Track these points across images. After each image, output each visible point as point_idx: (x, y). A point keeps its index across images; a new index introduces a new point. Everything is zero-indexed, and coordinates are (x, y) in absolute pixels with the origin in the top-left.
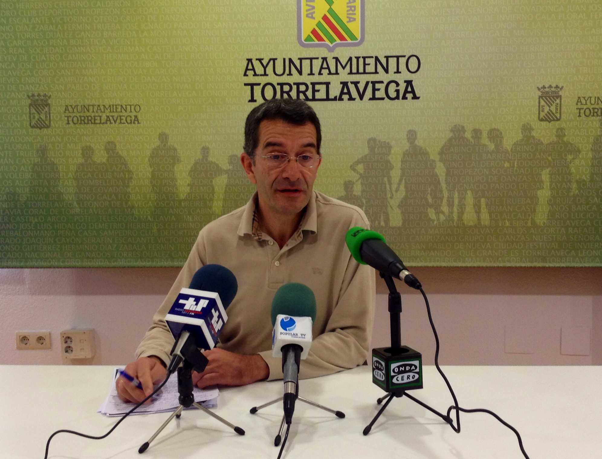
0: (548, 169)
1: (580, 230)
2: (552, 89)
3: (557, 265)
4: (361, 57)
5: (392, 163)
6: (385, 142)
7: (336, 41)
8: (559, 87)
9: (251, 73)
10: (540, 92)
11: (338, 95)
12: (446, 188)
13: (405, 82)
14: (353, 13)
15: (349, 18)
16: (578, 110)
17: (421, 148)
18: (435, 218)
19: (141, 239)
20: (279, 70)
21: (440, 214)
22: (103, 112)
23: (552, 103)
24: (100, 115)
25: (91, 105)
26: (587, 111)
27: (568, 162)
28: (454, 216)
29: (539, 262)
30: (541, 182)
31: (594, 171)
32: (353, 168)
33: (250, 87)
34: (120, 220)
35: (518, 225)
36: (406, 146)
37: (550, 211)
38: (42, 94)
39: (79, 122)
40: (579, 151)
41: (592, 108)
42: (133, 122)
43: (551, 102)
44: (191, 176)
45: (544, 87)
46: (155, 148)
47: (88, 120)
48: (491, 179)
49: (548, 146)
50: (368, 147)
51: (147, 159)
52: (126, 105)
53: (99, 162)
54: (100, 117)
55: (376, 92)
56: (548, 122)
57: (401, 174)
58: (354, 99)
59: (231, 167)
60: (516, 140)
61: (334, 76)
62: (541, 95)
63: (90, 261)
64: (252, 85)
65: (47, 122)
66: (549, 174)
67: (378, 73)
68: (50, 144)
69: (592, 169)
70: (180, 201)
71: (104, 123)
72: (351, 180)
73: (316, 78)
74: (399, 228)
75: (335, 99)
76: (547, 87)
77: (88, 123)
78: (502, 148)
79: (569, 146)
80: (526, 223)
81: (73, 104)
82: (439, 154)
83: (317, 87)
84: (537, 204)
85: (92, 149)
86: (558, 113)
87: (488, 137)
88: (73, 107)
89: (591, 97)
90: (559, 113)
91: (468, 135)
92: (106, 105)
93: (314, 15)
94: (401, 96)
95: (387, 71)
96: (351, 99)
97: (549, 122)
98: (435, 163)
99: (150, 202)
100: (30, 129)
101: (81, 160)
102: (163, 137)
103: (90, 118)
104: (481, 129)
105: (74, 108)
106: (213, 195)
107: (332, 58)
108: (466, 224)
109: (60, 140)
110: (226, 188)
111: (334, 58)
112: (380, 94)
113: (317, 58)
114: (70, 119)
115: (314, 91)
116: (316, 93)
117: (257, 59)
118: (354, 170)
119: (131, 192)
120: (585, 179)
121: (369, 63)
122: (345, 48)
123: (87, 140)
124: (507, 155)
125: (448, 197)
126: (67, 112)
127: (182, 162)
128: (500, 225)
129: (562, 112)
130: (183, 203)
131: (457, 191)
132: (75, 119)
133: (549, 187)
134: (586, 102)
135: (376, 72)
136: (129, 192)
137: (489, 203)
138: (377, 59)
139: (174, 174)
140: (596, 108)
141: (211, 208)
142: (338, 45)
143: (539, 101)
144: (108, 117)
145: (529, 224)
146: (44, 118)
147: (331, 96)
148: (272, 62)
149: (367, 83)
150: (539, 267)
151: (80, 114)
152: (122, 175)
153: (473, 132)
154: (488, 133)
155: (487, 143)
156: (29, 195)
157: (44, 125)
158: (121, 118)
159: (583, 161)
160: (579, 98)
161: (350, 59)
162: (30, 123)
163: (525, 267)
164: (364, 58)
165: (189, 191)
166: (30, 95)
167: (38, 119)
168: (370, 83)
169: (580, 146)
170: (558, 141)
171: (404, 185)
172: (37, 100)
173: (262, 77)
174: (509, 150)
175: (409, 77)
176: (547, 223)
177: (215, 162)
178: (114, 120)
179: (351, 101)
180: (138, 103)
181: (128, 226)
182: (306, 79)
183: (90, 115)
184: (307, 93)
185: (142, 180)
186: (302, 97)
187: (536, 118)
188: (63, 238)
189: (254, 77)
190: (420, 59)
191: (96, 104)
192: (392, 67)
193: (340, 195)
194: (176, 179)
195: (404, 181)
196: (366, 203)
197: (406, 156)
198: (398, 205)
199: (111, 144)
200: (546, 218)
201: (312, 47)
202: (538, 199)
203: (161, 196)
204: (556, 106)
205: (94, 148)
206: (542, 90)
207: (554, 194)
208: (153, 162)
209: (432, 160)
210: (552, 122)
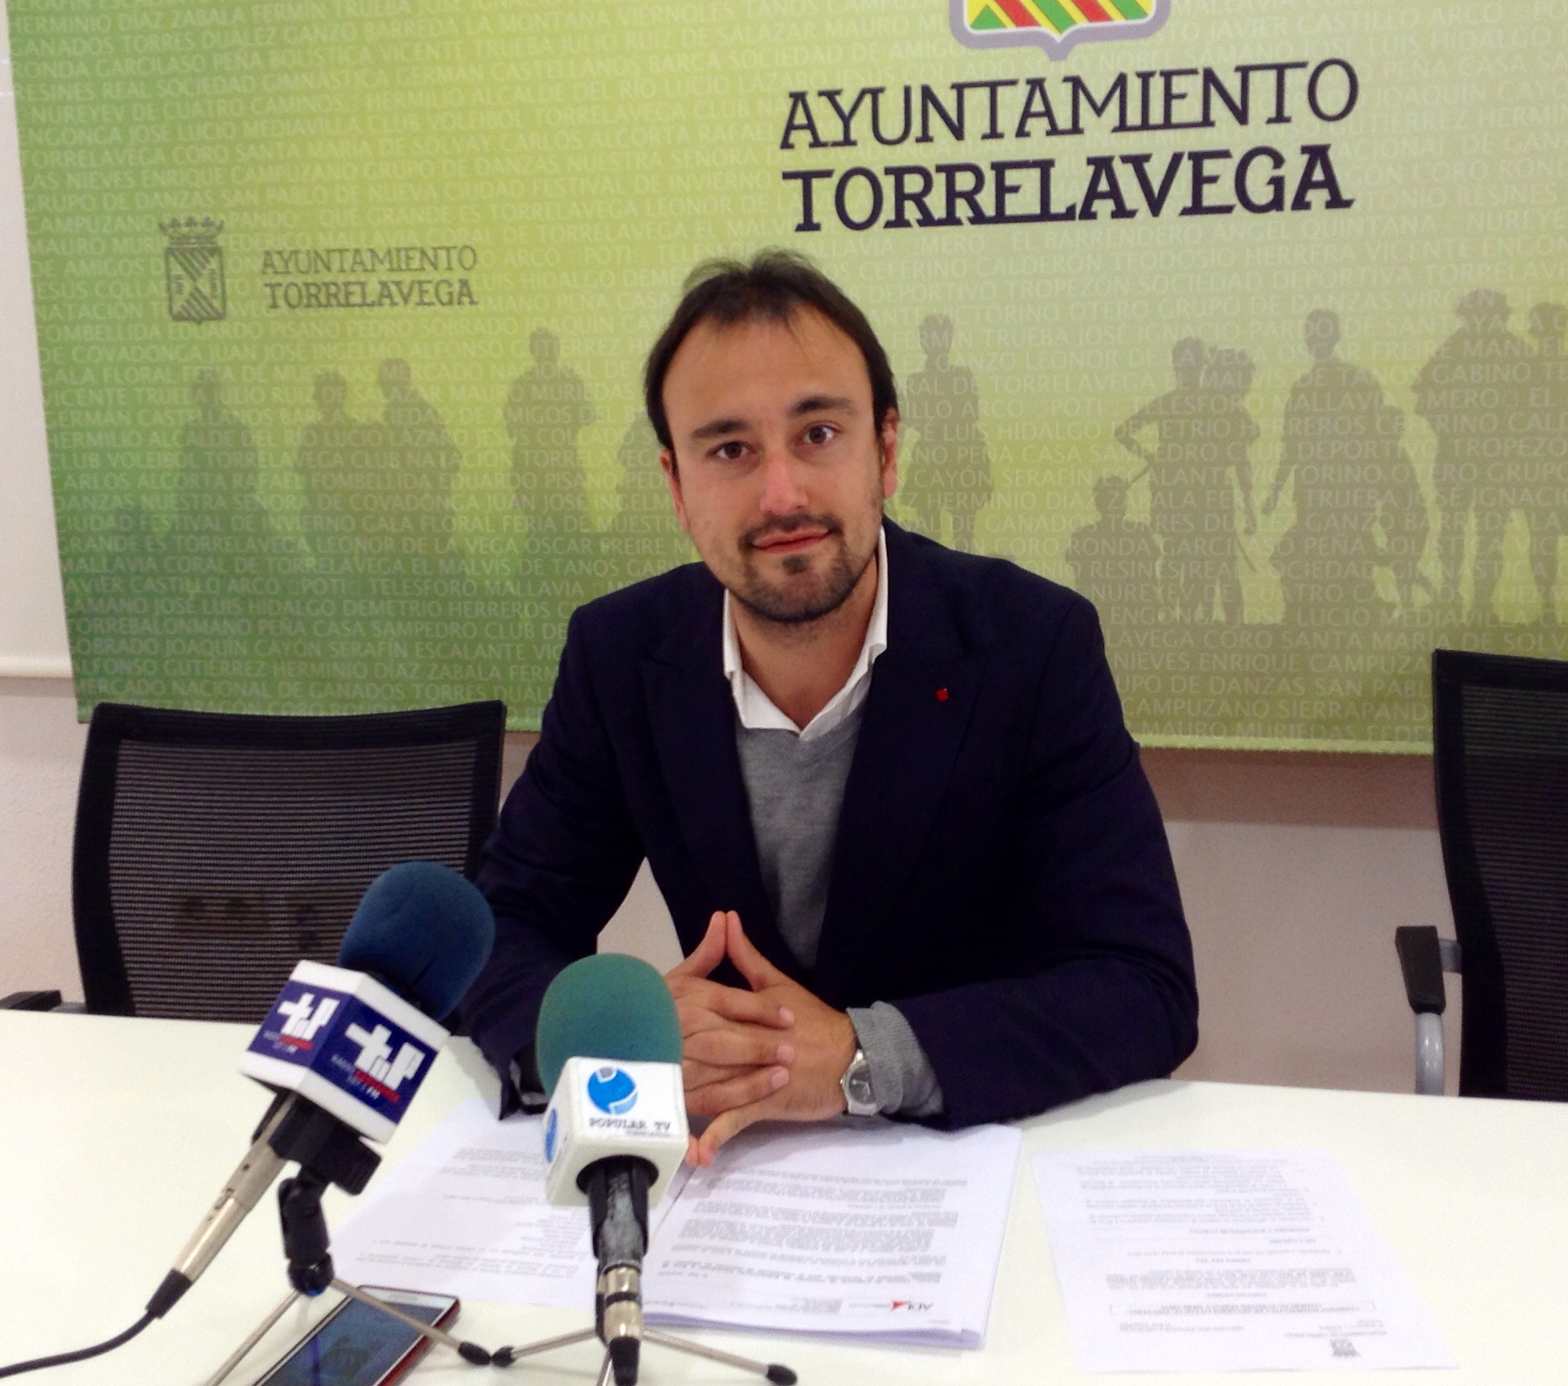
4: (1157, 75)
5: (1254, 420)
6: (1230, 352)
7: (1073, 22)
11: (1078, 198)
12: (1439, 501)
13: (1305, 150)
17: (1353, 371)
18: (1398, 599)
19: (486, 649)
20: (892, 125)
21: (1414, 587)
22: (369, 271)
24: (363, 279)
25: (335, 250)
28: (1463, 594)
32: (1125, 437)
33: (799, 183)
34: (426, 593)
36: (1302, 362)
38: (199, 218)
39: (305, 301)
42: (455, 300)
44: (624, 463)
46: (521, 376)
47: (329, 295)
50: (1176, 369)
51: (499, 411)
53: (363, 420)
54: (363, 285)
55: (1206, 187)
57: (1282, 455)
58: (1131, 214)
61: (1068, 139)
64: (807, 177)
65: (217, 304)
67: (1211, 124)
68: (227, 369)
70: (596, 537)
71: (372, 305)
72: (1116, 474)
73: (1009, 148)
74: (1273, 629)
75: (1069, 215)
77: (329, 305)
81: (286, 247)
82: (1415, 388)
83: (1012, 177)
85: (344, 383)
88: (286, 256)
91: (1518, 325)
92: (377, 251)
94: (1289, 197)
95: (1241, 115)
96: (1121, 212)
98: (1401, 420)
99: (511, 541)
100: (172, 325)
101: (314, 416)
102: (543, 344)
103: (333, 289)
105: (289, 259)
107: (1062, 78)
108: (1502, 619)
111: (1066, 80)
112: (1219, 193)
113: (1013, 83)
114: (280, 293)
115: (1002, 190)
116: (1009, 198)
117: (821, 94)
118: (1129, 444)
119: (455, 509)
121: (1183, 92)
122: (1106, 44)
123: (329, 356)
125: (1444, 532)
126: (269, 271)
127: (598, 421)
130: (605, 542)
131: (1475, 511)
132: (293, 292)
135: (1207, 122)
136: (451, 508)
138: (1210, 77)
139: (575, 457)
142: (1081, 36)
144: (384, 284)
146: (206, 289)
147: (1057, 207)
148: (868, 99)
149: (1176, 159)
151: (305, 278)
152: (429, 459)
153: (1535, 315)
156: (176, 516)
157: (208, 312)
158: (421, 288)
161: (1121, 81)
162: (171, 308)
164: (1168, 76)
166: (167, 221)
167: (192, 295)
168: (1186, 156)
171: (1291, 492)
172: (186, 237)
173: (839, 149)
175: (1317, 133)
178: (401, 292)
179: (1122, 221)
180: (469, 243)
181: (451, 609)
182: (977, 151)
183: (334, 280)
184: (979, 198)
185: (486, 475)
186: (963, 210)
188: (274, 643)
189: (813, 150)
190: (1357, 71)
191: (348, 247)
192: (1262, 103)
193: (1083, 524)
194: (581, 470)
195: (1291, 477)
196: (1167, 547)
197: (1303, 396)
198: (1269, 555)
199: (395, 368)
201: (997, 46)
203: (543, 523)
205: (346, 376)
208: (515, 420)
209: (1392, 408)
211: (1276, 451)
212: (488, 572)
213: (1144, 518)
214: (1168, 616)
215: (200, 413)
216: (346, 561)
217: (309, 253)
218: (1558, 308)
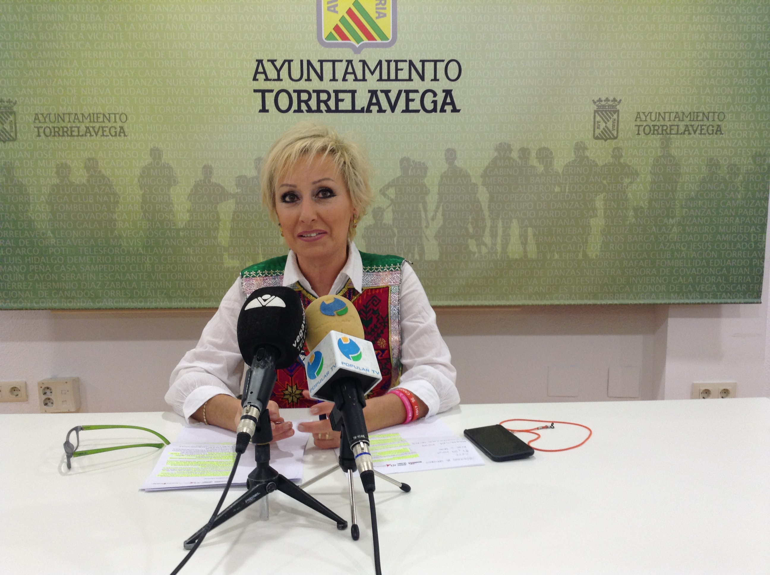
0: (603, 195)
1: (635, 263)
2: (609, 103)
3: (610, 302)
4: (393, 61)
5: (428, 187)
6: (420, 162)
7: (363, 40)
8: (616, 101)
9: (261, 77)
10: (596, 106)
11: (365, 105)
12: (489, 216)
13: (444, 91)
14: (384, 7)
15: (379, 13)
16: (637, 127)
17: (461, 170)
18: (477, 250)
19: (130, 276)
20: (296, 74)
21: (482, 246)
22: (81, 122)
23: (609, 119)
24: (78, 125)
25: (67, 114)
26: (647, 128)
27: (625, 186)
28: (498, 248)
29: (590, 299)
30: (594, 209)
31: (653, 196)
32: (383, 192)
33: (260, 94)
34: (104, 253)
35: (568, 258)
36: (444, 166)
37: (603, 242)
39: (53, 134)
40: (637, 174)
41: (652, 126)
42: (118, 135)
43: (608, 117)
44: (190, 201)
45: (600, 100)
46: (146, 166)
47: (63, 132)
48: (540, 206)
49: (603, 168)
50: (401, 168)
51: (136, 179)
52: (109, 114)
54: (78, 128)
55: (410, 103)
56: (604, 141)
57: (438, 200)
58: (384, 111)
59: (239, 190)
60: (568, 161)
61: (361, 83)
62: (596, 109)
63: (70, 302)
64: (264, 92)
65: (13, 134)
66: (604, 200)
67: (412, 80)
68: (17, 161)
69: (650, 194)
70: (178, 230)
71: (83, 136)
72: (380, 206)
73: (340, 85)
74: (435, 262)
75: (362, 111)
76: (603, 100)
77: (63, 136)
78: (552, 169)
79: (627, 168)
80: (577, 256)
81: (45, 112)
82: (482, 177)
83: (341, 96)
84: (589, 234)
86: (615, 130)
87: (537, 158)
88: (45, 115)
89: (651, 113)
90: (616, 130)
91: (515, 155)
92: (85, 115)
93: (337, 9)
94: (439, 108)
95: (422, 78)
96: (381, 110)
98: (477, 188)
99: (141, 231)
101: (56, 181)
102: (156, 153)
103: (65, 129)
104: (529, 147)
105: (46, 117)
106: (218, 224)
108: (510, 257)
109: (29, 156)
110: (233, 215)
111: (360, 61)
112: (415, 105)
113: (341, 61)
114: (41, 130)
115: (337, 101)
117: (268, 61)
118: (384, 195)
119: (117, 219)
120: (643, 205)
121: (402, 68)
122: (374, 49)
123: (63, 156)
124: (558, 177)
125: (491, 227)
126: (37, 121)
127: (179, 184)
128: (549, 258)
129: (619, 129)
130: (182, 232)
131: (501, 220)
132: (47, 130)
133: (603, 215)
134: (646, 119)
135: (410, 79)
136: (115, 219)
137: (537, 233)
138: (411, 63)
139: (169, 199)
140: (656, 125)
141: (216, 238)
142: (366, 45)
143: (595, 116)
144: (87, 128)
145: (580, 256)
146: (7, 127)
148: (287, 64)
149: (400, 92)
150: (590, 305)
151: (53, 125)
152: (106, 199)
153: (520, 152)
154: (537, 152)
155: (535, 165)
157: (8, 138)
158: (103, 129)
159: (641, 185)
160: (638, 113)
161: (380, 63)
163: (574, 305)
164: (396, 62)
167: (2, 131)
168: (403, 91)
169: (639, 169)
170: (615, 163)
171: (441, 213)
173: (276, 82)
174: (560, 172)
175: (448, 85)
176: (600, 255)
177: (219, 184)
178: (95, 131)
179: (381, 114)
180: (124, 112)
181: (115, 260)
182: (327, 85)
183: (66, 126)
184: (329, 103)
185: (130, 205)
186: (323, 107)
187: (591, 136)
188: (36, 275)
189: (266, 82)
190: (461, 64)
191: (72, 112)
192: (429, 74)
193: (368, 224)
194: (172, 203)
195: (441, 208)
196: (398, 233)
197: (444, 179)
198: (434, 235)
199: (91, 161)
200: (599, 249)
201: (335, 47)
202: (591, 229)
203: (155, 225)
204: (613, 122)
205: (71, 166)
206: (598, 103)
207: (609, 223)
208: (143, 183)
209: (474, 183)
210: (608, 141)
211: (436, 197)
212: (131, 244)
213: (391, 222)
215: (4, 179)
216: (69, 240)
217: (55, 114)
218: (528, 149)
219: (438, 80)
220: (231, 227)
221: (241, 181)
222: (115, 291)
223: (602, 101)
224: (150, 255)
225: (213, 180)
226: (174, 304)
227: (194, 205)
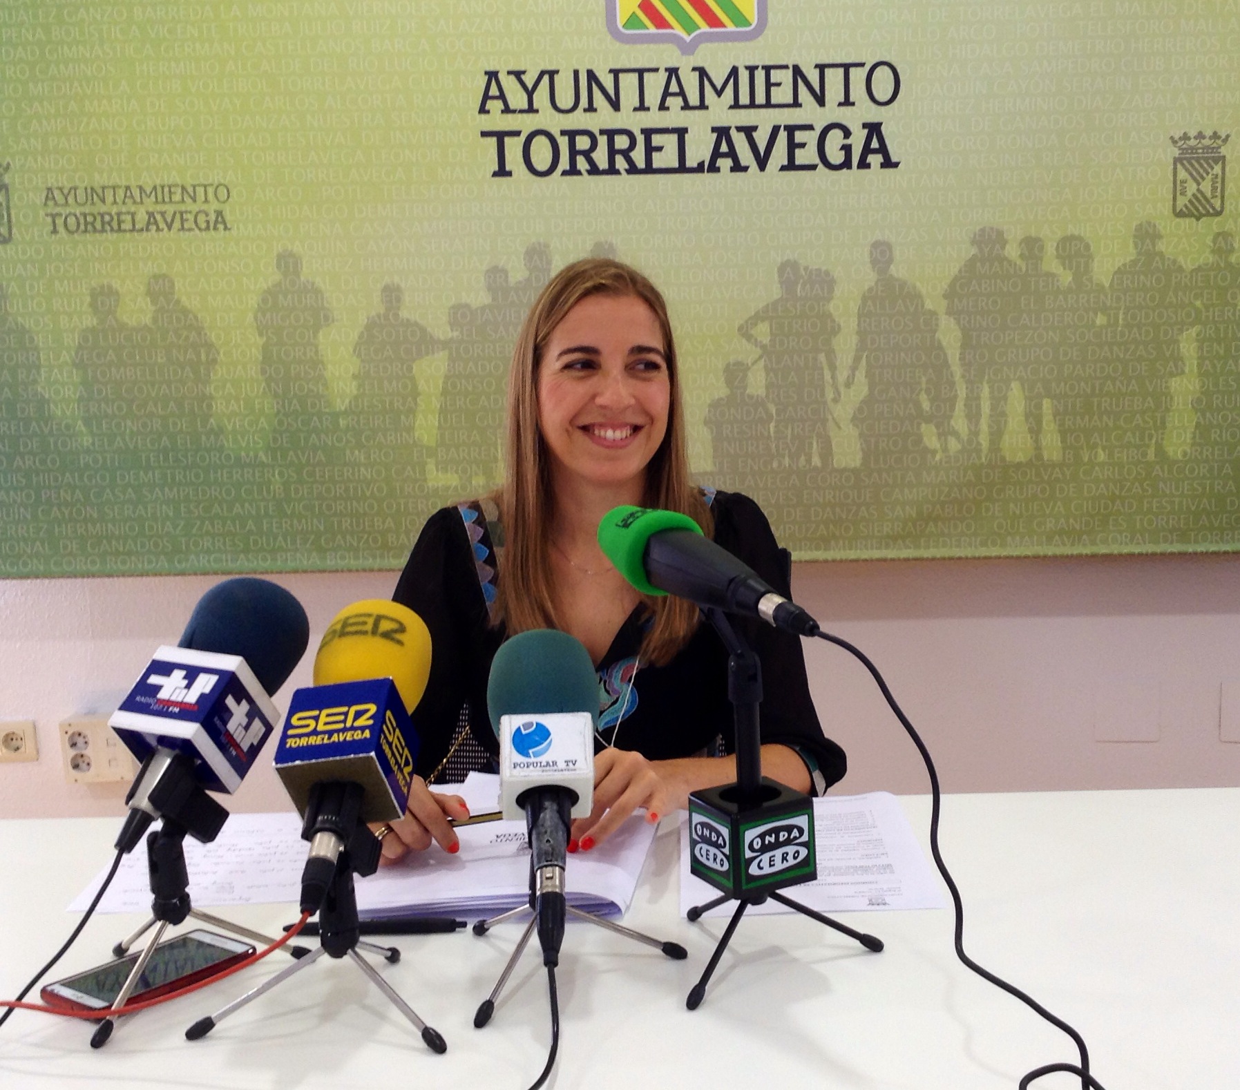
0: (1194, 329)
2: (1203, 141)
3: (1213, 548)
4: (760, 68)
5: (837, 320)
6: (819, 270)
7: (699, 28)
8: (1219, 137)
10: (1176, 149)
11: (707, 158)
12: (963, 376)
13: (865, 126)
17: (903, 284)
18: (938, 446)
19: (243, 507)
20: (565, 100)
21: (949, 437)
22: (138, 203)
23: (1205, 175)
24: (133, 209)
25: (109, 187)
28: (983, 442)
29: (1172, 543)
30: (1178, 359)
32: (745, 332)
33: (494, 139)
34: (190, 463)
35: (1125, 459)
36: (869, 278)
37: (1198, 425)
39: (82, 227)
42: (211, 227)
43: (1201, 171)
44: (359, 356)
46: (268, 288)
47: (103, 223)
48: (1066, 354)
49: (1194, 274)
50: (781, 283)
51: (250, 316)
52: (194, 186)
53: (132, 322)
54: (133, 215)
55: (797, 151)
56: (1193, 219)
57: (857, 345)
58: (745, 169)
59: (456, 334)
60: (1122, 262)
61: (697, 112)
62: (1177, 156)
63: (124, 561)
64: (500, 136)
66: (1197, 341)
67: (800, 106)
68: (13, 283)
70: (336, 415)
71: (142, 230)
72: (740, 360)
73: (654, 119)
74: (855, 471)
75: (700, 168)
76: (1192, 137)
77: (103, 230)
78: (1090, 280)
80: (1145, 455)
81: (65, 183)
82: (945, 296)
83: (657, 140)
84: (1167, 410)
85: (117, 293)
86: (1216, 196)
87: (1058, 257)
88: (66, 191)
90: (1219, 197)
91: (1012, 251)
92: (143, 186)
94: (855, 159)
95: (821, 101)
96: (737, 167)
97: (1198, 219)
98: (937, 319)
99: (262, 419)
101: (90, 321)
102: (288, 263)
103: (107, 218)
104: (1041, 236)
105: (69, 194)
106: (415, 400)
107: (691, 68)
108: (1007, 459)
110: (445, 383)
111: (694, 69)
112: (806, 155)
113: (656, 70)
114: (60, 221)
115: (650, 150)
116: (655, 155)
117: (509, 73)
118: (749, 337)
119: (214, 394)
121: (778, 81)
122: (722, 44)
123: (104, 272)
124: (1102, 297)
125: (968, 398)
126: (51, 203)
127: (336, 323)
129: (1226, 194)
131: (987, 383)
132: (72, 220)
133: (1196, 371)
135: (796, 104)
136: (210, 394)
137: (1061, 409)
138: (797, 71)
139: (317, 352)
141: (410, 429)
142: (705, 38)
143: (1175, 169)
144: (150, 214)
145: (1151, 454)
147: (691, 162)
148: (546, 78)
149: (776, 130)
150: (1172, 554)
151: (83, 209)
152: (191, 355)
153: (1023, 245)
154: (1058, 245)
155: (1054, 271)
158: (182, 215)
161: (734, 72)
163: (1140, 555)
164: (767, 69)
165: (355, 392)
168: (782, 128)
170: (1218, 264)
171: (864, 371)
173: (525, 115)
174: (1107, 285)
175: (873, 114)
176: (1191, 453)
177: (416, 322)
178: (166, 221)
179: (738, 174)
180: (222, 181)
181: (212, 476)
182: (629, 119)
183: (108, 211)
184: (633, 154)
185: (240, 367)
186: (621, 163)
187: (1167, 209)
188: (55, 509)
189: (505, 116)
190: (899, 71)
191: (120, 184)
192: (834, 91)
193: (717, 397)
194: (322, 362)
195: (864, 361)
196: (778, 414)
197: (870, 303)
198: (851, 416)
199: (161, 281)
200: (1188, 441)
201: (642, 42)
202: (1172, 398)
203: (290, 404)
204: (1214, 182)
205: (119, 288)
206: (1180, 143)
207: (1208, 386)
208: (264, 323)
209: (930, 310)
210: (1204, 219)
213: (761, 392)
214: (780, 464)
216: (118, 439)
217: (86, 189)
218: (1038, 240)
219: (853, 104)
220: (441, 406)
221: (459, 314)
222: (214, 539)
223: (1189, 139)
224: (280, 466)
225: (404, 314)
226: (330, 563)
227: (367, 366)
